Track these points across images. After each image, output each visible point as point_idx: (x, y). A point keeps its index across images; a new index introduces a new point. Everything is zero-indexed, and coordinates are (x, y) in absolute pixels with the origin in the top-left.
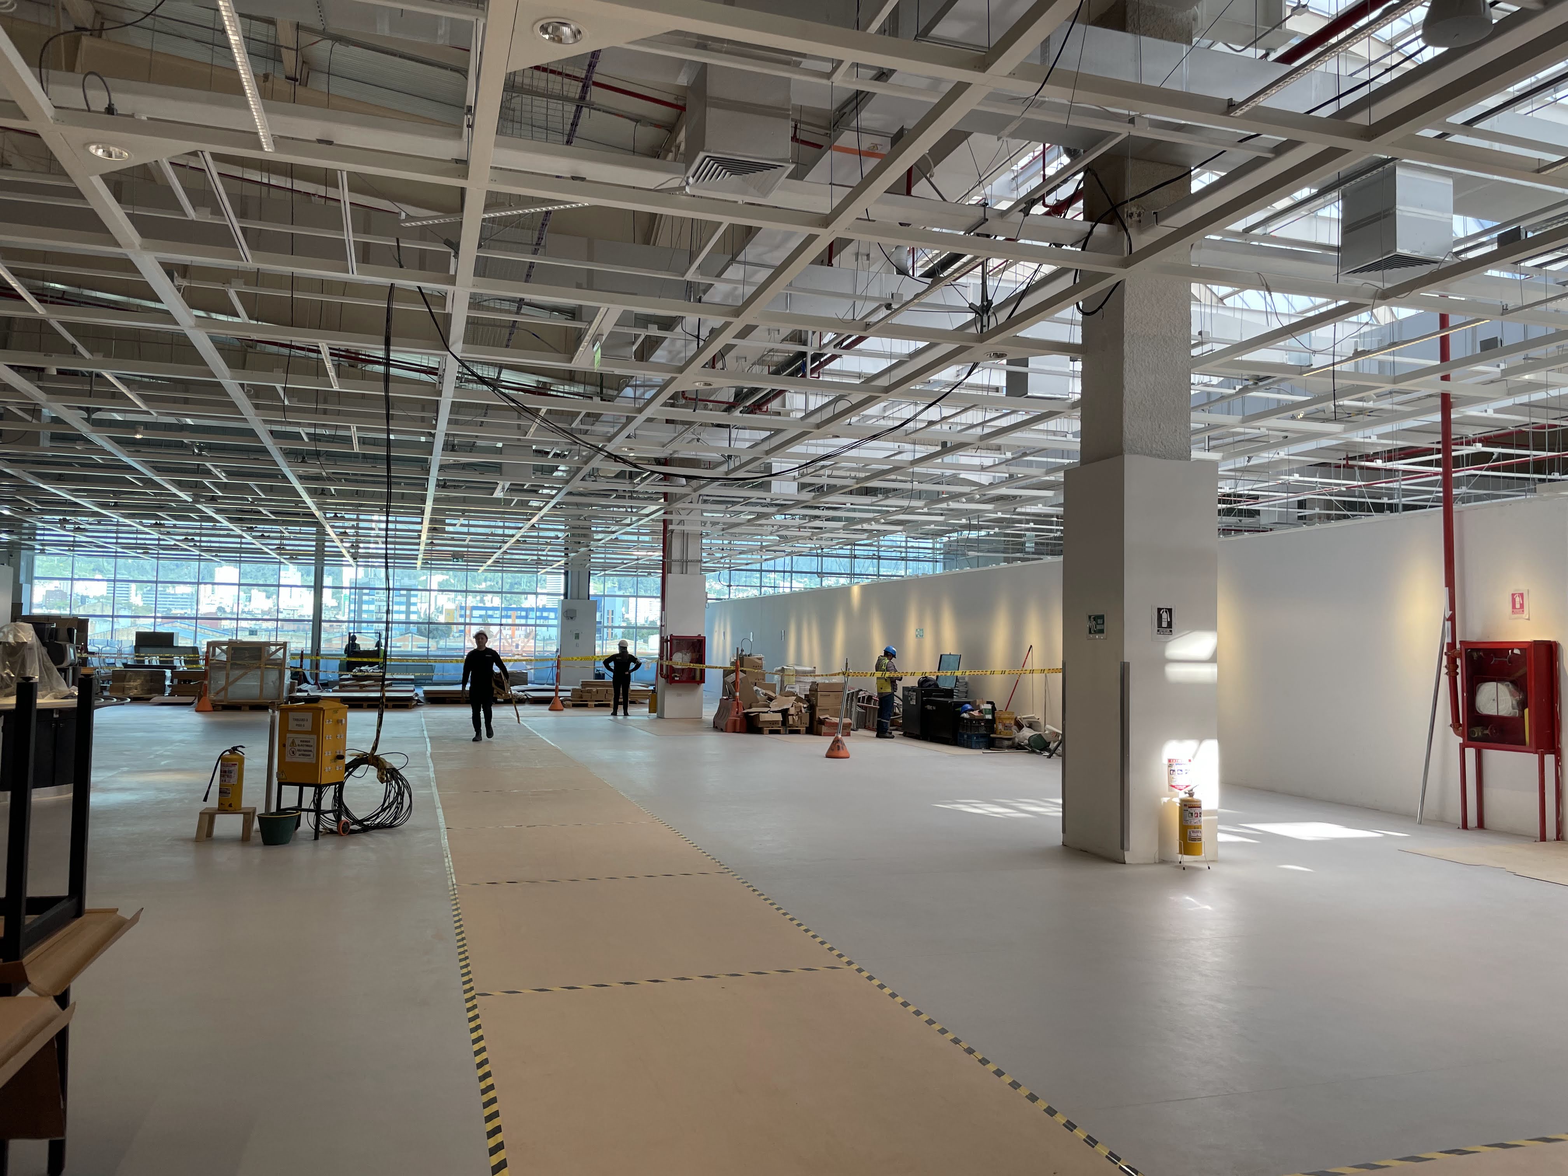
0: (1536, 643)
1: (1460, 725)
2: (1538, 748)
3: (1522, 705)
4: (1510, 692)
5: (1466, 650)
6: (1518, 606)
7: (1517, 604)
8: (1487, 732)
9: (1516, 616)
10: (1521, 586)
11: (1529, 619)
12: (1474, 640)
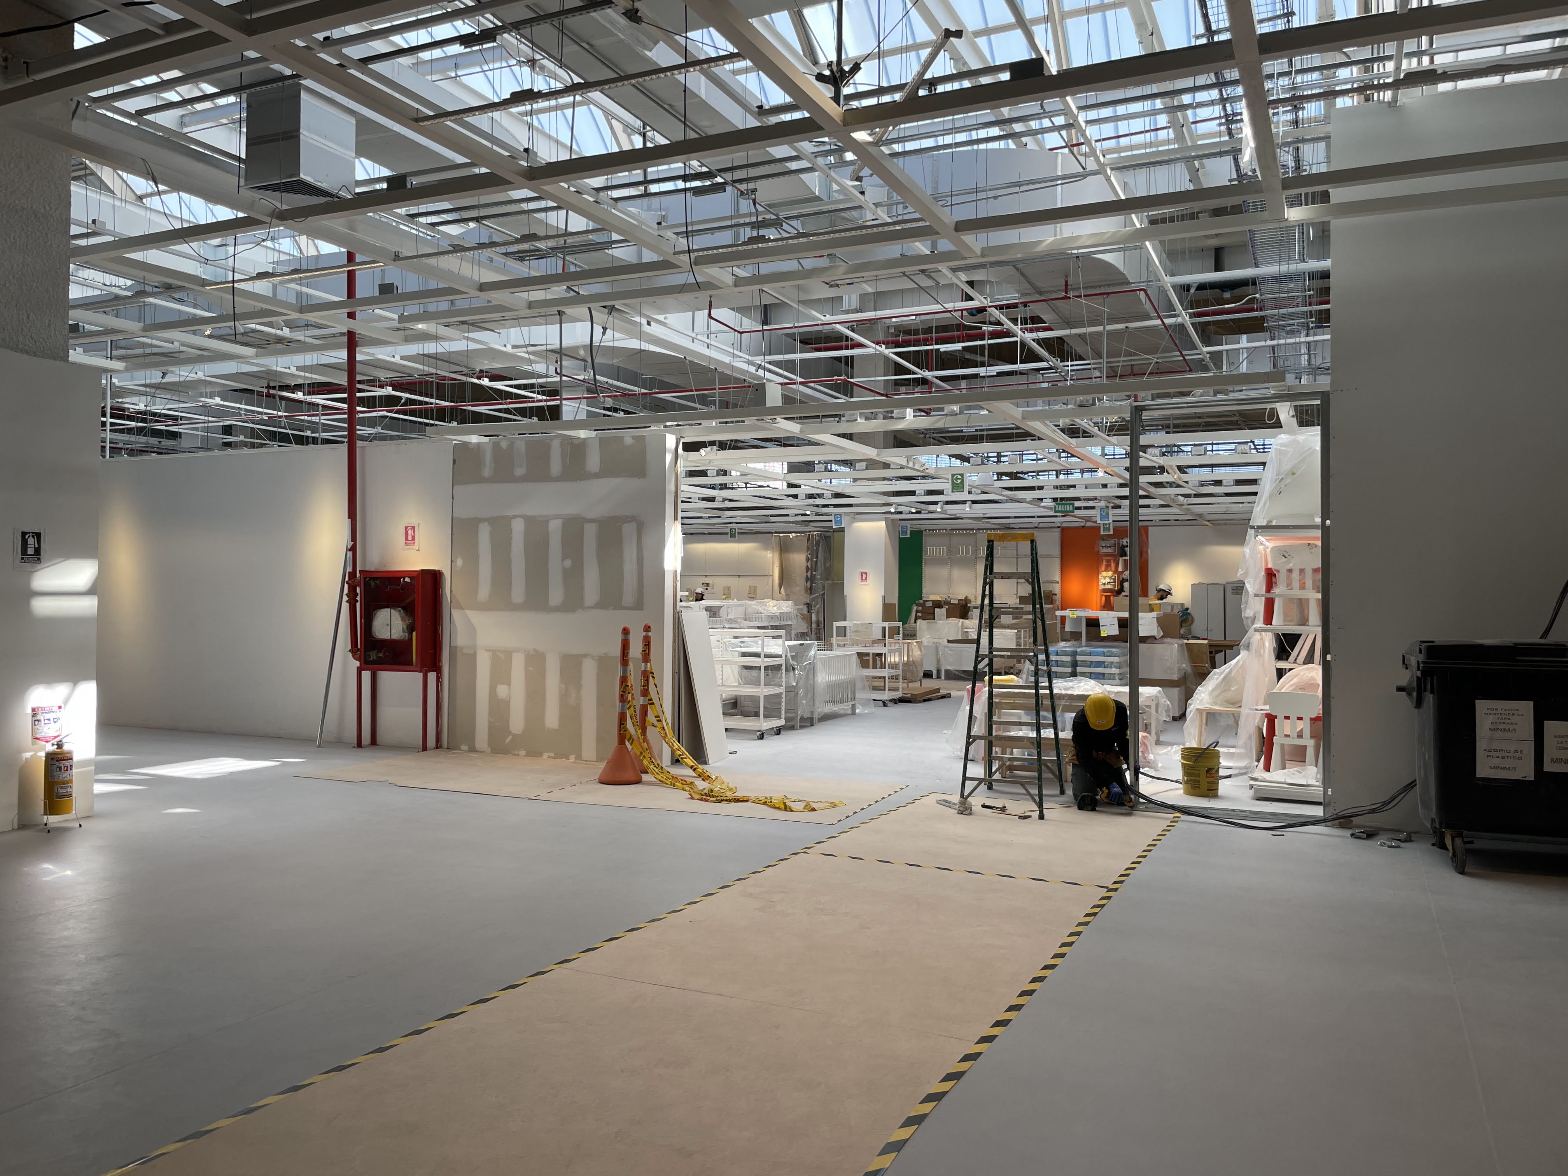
0: (423, 572)
1: (358, 650)
2: (422, 667)
3: (410, 629)
4: (401, 615)
5: (365, 579)
6: (410, 538)
7: (410, 535)
8: (381, 655)
9: (408, 547)
10: (413, 521)
11: (418, 550)
12: (373, 569)
